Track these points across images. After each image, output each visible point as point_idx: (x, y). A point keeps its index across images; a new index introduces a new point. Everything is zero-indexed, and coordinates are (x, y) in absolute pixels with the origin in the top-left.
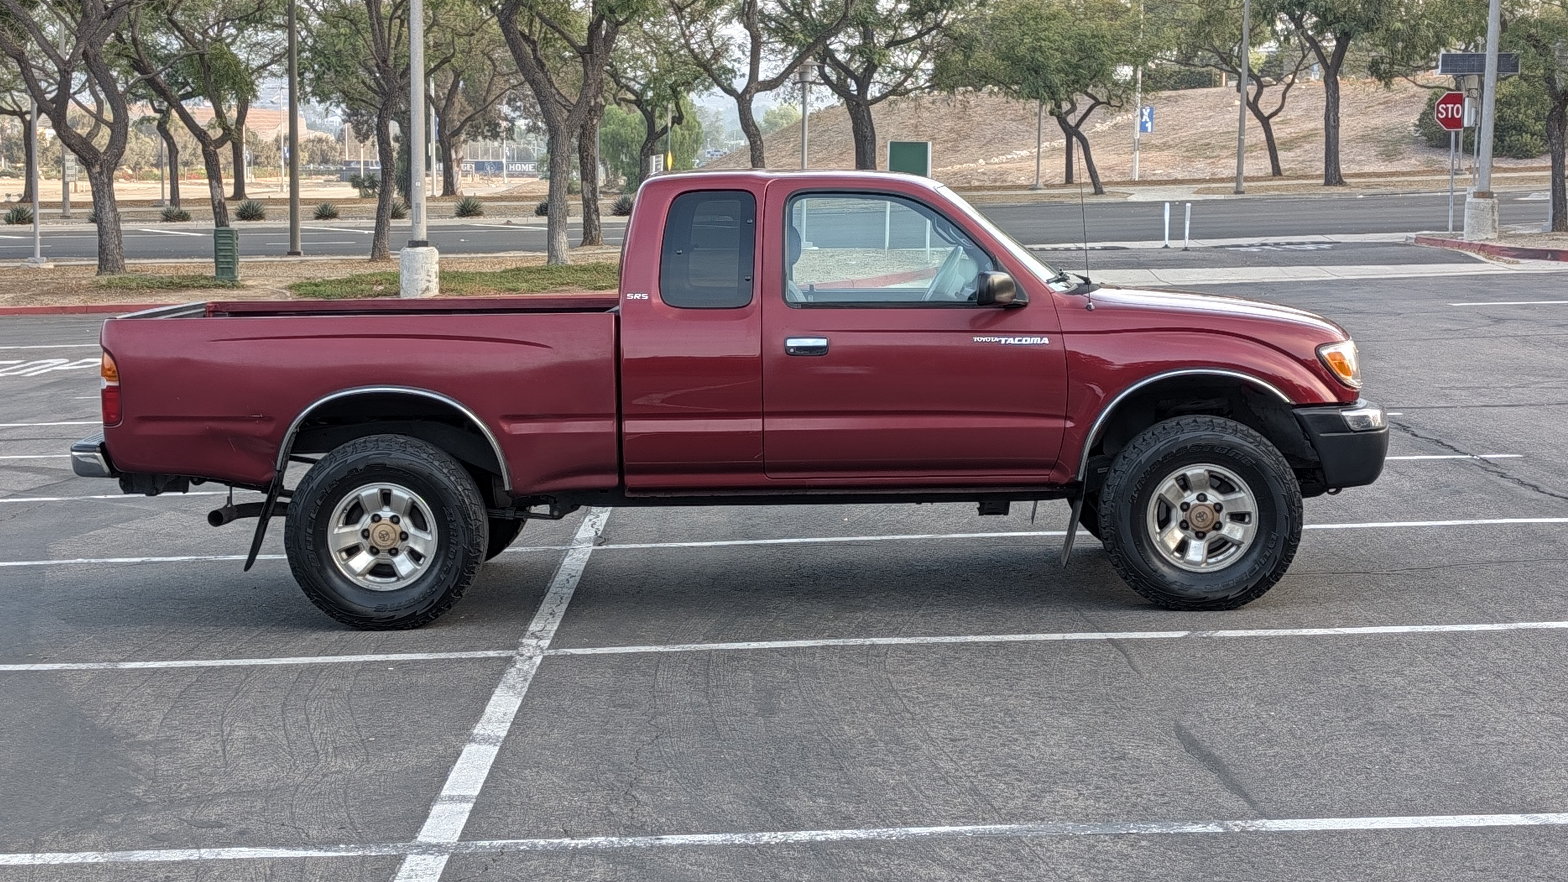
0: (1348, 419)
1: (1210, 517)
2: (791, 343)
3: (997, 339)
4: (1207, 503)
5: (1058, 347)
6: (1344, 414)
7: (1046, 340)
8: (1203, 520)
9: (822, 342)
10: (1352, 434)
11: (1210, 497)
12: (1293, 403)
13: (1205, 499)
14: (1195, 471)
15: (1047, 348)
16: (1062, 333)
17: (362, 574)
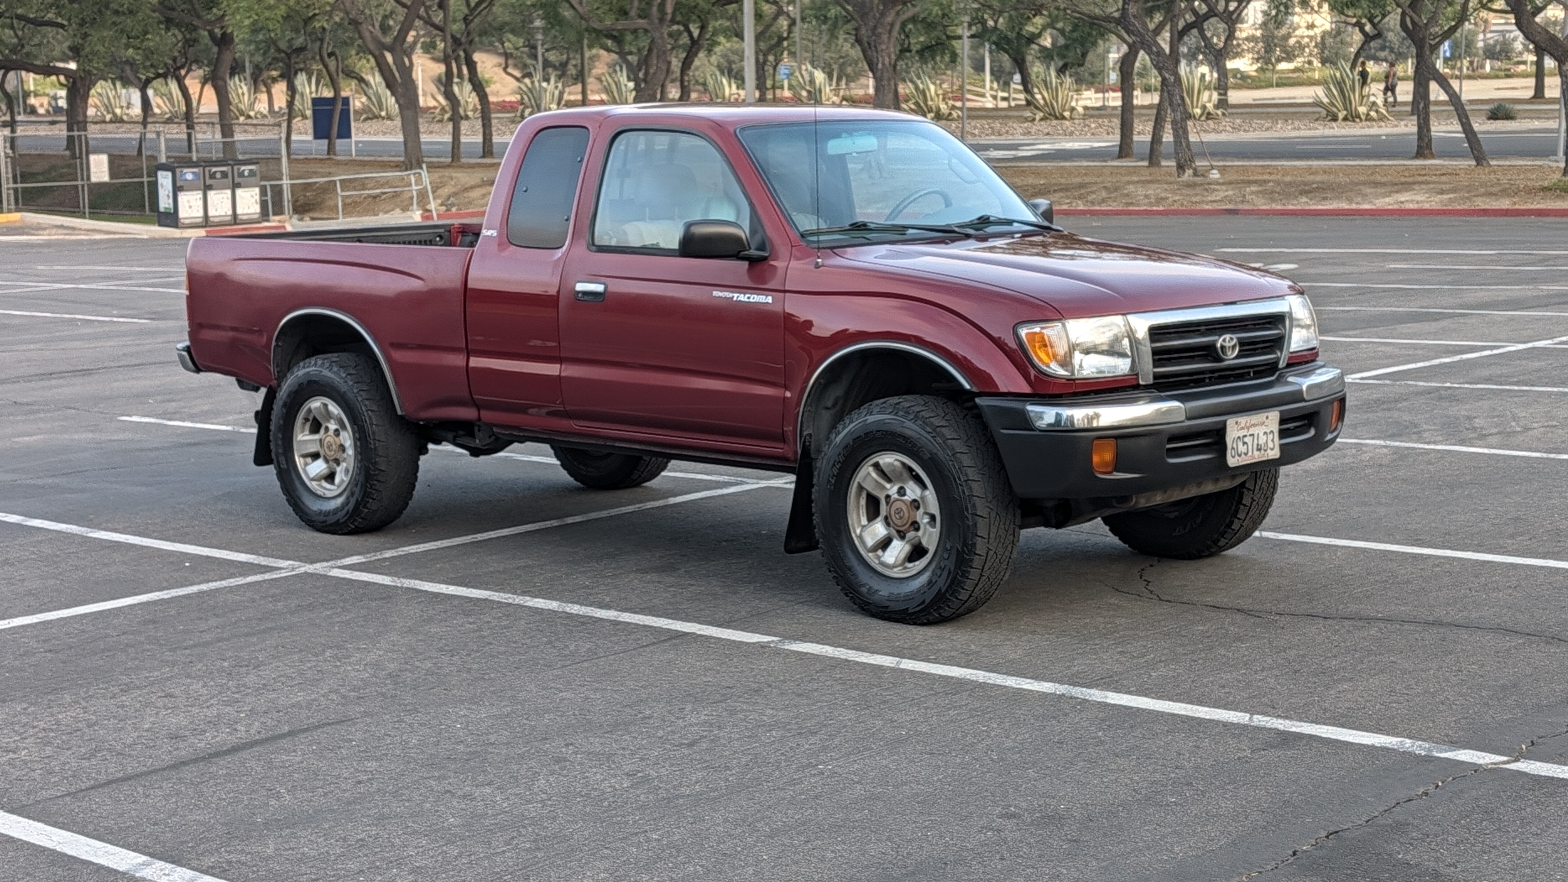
0: (1032, 415)
1: (906, 515)
2: (580, 287)
3: (731, 295)
4: (906, 498)
5: (778, 308)
6: (1029, 408)
7: (769, 300)
8: (901, 518)
9: (600, 288)
10: (1037, 433)
11: (908, 491)
12: (975, 390)
13: (904, 495)
14: (888, 459)
15: (770, 308)
16: (785, 291)
17: (313, 479)
